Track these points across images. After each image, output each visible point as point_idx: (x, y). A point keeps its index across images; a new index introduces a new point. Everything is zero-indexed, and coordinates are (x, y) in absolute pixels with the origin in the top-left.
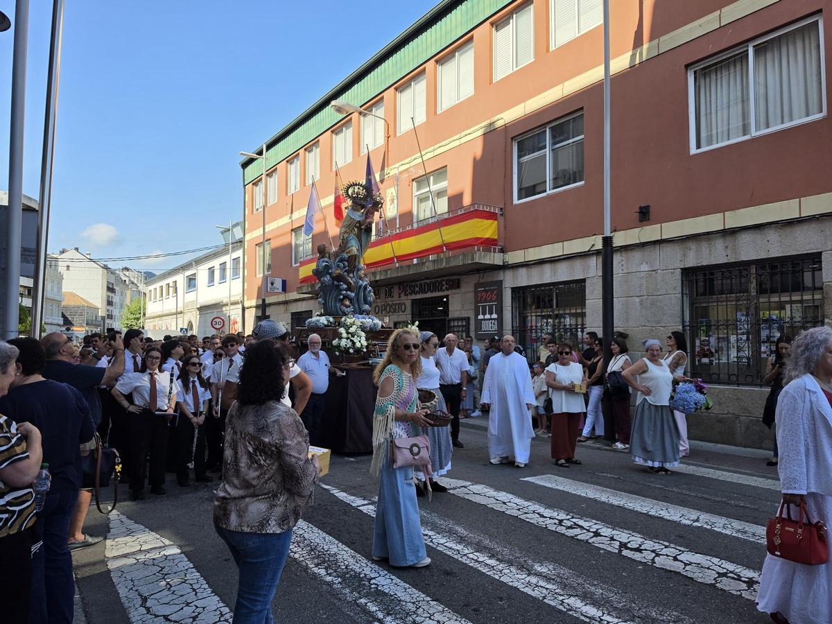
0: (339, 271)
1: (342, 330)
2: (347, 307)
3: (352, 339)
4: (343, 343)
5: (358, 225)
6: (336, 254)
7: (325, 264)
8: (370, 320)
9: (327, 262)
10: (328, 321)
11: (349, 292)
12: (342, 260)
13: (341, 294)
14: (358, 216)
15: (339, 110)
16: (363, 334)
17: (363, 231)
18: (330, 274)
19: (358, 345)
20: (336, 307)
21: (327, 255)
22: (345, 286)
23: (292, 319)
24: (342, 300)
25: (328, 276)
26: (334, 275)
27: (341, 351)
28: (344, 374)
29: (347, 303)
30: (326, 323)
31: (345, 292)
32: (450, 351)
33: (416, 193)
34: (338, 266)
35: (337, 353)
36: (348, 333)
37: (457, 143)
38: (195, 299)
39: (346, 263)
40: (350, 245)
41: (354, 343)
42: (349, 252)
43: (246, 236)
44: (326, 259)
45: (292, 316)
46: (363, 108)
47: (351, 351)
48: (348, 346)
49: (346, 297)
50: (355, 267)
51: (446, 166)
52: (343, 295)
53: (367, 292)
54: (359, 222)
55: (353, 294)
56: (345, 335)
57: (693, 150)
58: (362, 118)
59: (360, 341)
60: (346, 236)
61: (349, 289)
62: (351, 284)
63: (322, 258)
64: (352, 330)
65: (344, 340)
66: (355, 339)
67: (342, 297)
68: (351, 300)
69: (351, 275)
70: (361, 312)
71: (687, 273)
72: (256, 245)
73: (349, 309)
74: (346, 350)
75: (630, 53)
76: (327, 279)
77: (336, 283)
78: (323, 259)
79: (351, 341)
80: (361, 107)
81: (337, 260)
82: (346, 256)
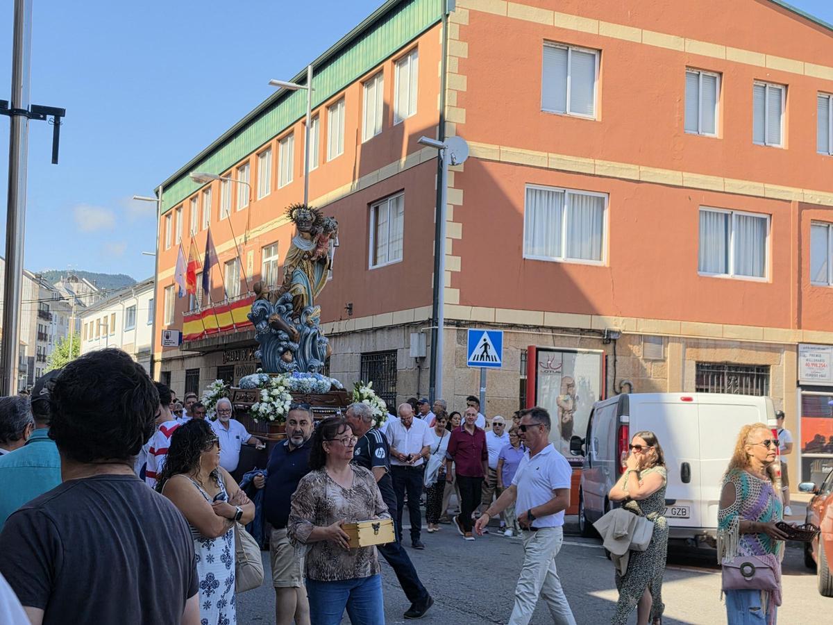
0: (277, 317)
1: (264, 392)
2: (287, 361)
3: (274, 403)
4: (263, 408)
5: (306, 256)
6: (278, 295)
7: (259, 308)
8: (315, 379)
9: (263, 305)
10: (261, 380)
11: (291, 344)
12: (285, 302)
13: (280, 346)
14: (307, 246)
15: (198, 180)
16: (289, 398)
17: (316, 263)
18: (267, 320)
19: (280, 411)
20: (274, 361)
21: (266, 295)
22: (285, 336)
23: (187, 377)
24: (282, 353)
25: (264, 323)
26: (270, 321)
27: (259, 418)
28: (264, 447)
29: (289, 356)
30: (257, 382)
31: (285, 343)
32: (407, 424)
33: (265, 260)
34: (280, 311)
35: (256, 420)
36: (270, 396)
37: (270, 228)
38: (133, 341)
39: (290, 306)
40: (294, 282)
41: (275, 409)
42: (294, 291)
43: (159, 275)
44: (262, 301)
45: (187, 373)
46: (223, 175)
47: (272, 418)
48: (268, 412)
49: (286, 349)
50: (302, 309)
51: (277, 241)
52: (283, 346)
53: (317, 343)
54: (307, 252)
55: (297, 346)
56: (266, 398)
57: (371, 267)
58: (222, 184)
59: (283, 407)
60: (291, 270)
61: (292, 338)
62: (294, 333)
63: (259, 299)
64: (276, 392)
65: (264, 404)
66: (277, 404)
67: (281, 349)
68: (294, 353)
69: (297, 321)
70: (308, 368)
71: (365, 356)
72: (165, 288)
73: (290, 365)
74: (265, 418)
75: (351, 184)
76: (263, 326)
77: (273, 331)
78: (258, 302)
79: (272, 405)
80: (220, 175)
81: (278, 302)
82: (289, 296)
